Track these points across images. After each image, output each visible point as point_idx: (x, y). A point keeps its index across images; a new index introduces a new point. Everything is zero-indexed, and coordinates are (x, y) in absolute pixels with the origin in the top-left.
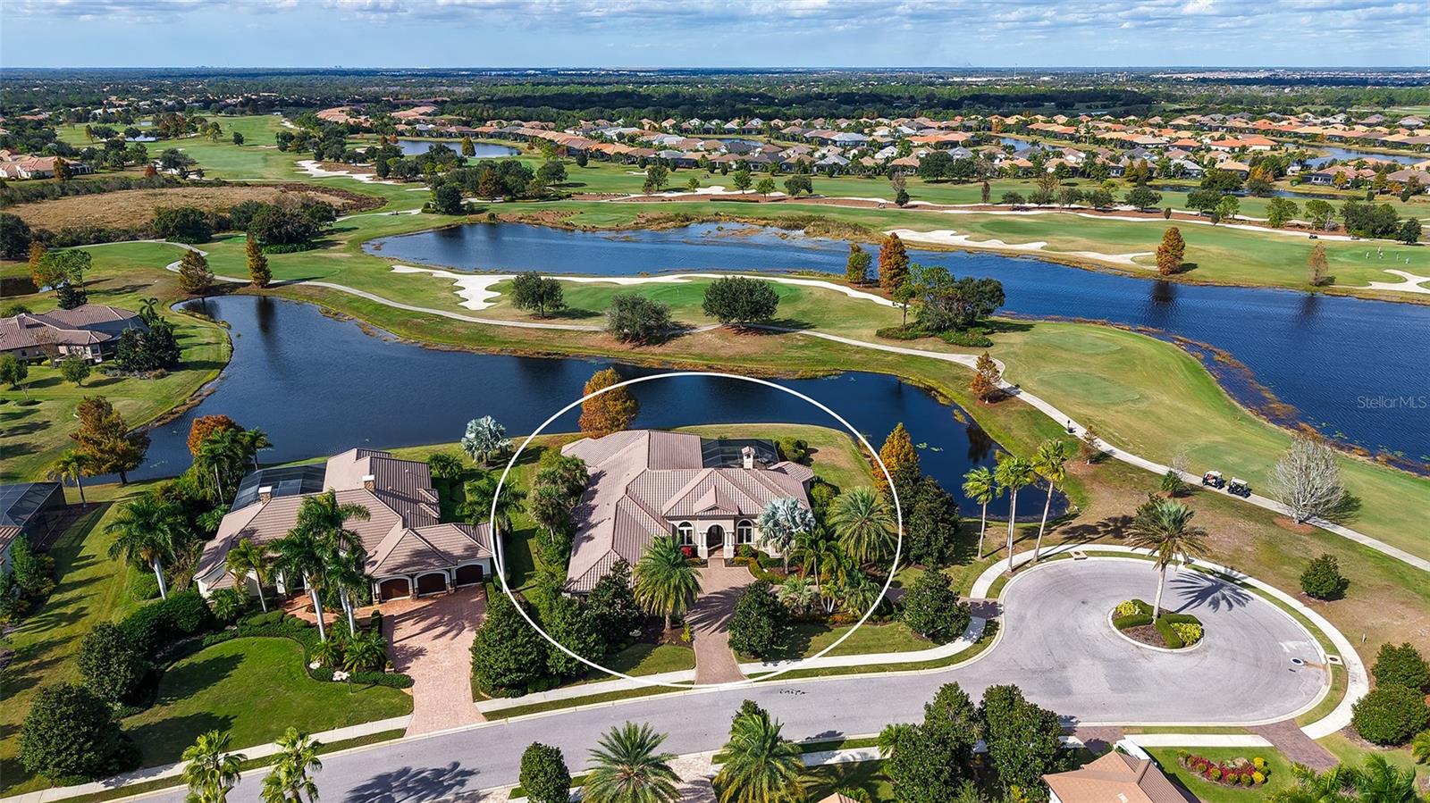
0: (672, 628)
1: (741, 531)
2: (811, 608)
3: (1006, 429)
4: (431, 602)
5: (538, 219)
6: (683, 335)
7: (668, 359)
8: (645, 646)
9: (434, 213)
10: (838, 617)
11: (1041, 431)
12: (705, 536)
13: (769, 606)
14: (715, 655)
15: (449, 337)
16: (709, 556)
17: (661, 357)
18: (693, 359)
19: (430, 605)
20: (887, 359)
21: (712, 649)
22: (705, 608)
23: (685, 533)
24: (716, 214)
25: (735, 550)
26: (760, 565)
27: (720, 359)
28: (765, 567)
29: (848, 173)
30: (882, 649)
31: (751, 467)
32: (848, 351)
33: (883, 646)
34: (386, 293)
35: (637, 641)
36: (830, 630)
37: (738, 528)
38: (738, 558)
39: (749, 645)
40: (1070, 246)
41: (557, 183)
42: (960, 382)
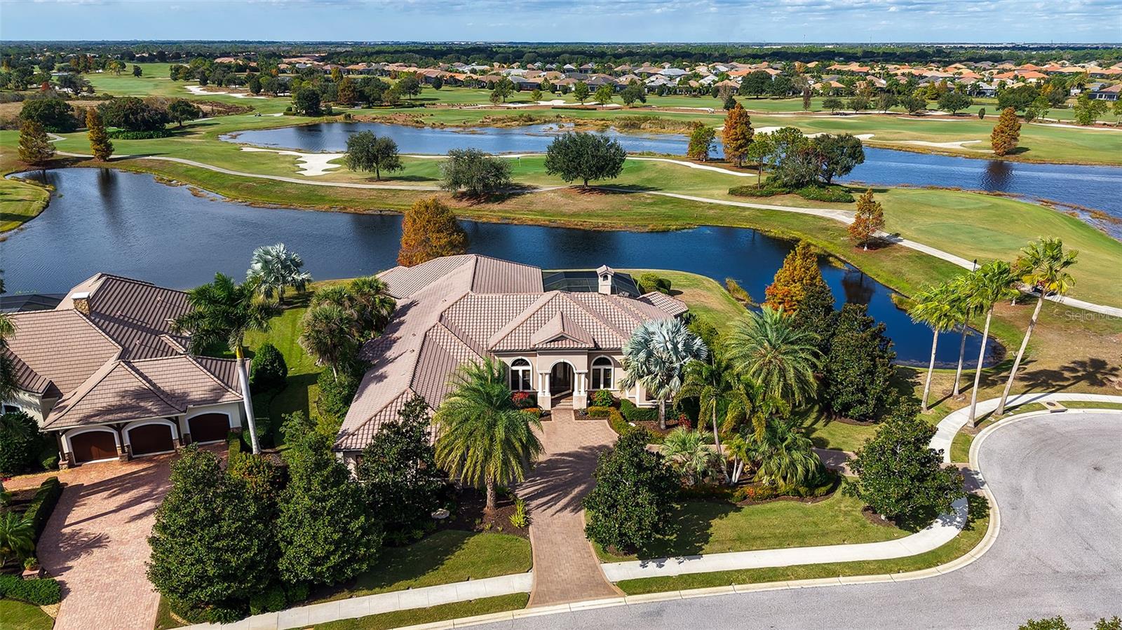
0: (497, 506)
1: (597, 372)
2: (708, 475)
3: (897, 273)
4: (145, 466)
5: (390, 119)
6: (523, 194)
7: (508, 215)
8: (454, 534)
9: (295, 115)
10: (748, 489)
11: (941, 274)
12: (547, 377)
13: (652, 470)
14: (563, 549)
15: (277, 197)
16: (553, 405)
17: (500, 214)
18: (535, 215)
19: (143, 470)
20: (744, 214)
21: (559, 538)
22: (547, 475)
23: (521, 374)
24: (557, 117)
25: (589, 398)
26: (624, 417)
27: (564, 215)
28: (632, 420)
29: (675, 93)
30: (823, 538)
31: (609, 293)
32: (700, 207)
33: (825, 534)
34: (226, 165)
35: (441, 526)
36: (738, 510)
37: (593, 367)
38: (593, 408)
39: (621, 535)
40: (896, 136)
41: (413, 97)
42: (830, 232)
